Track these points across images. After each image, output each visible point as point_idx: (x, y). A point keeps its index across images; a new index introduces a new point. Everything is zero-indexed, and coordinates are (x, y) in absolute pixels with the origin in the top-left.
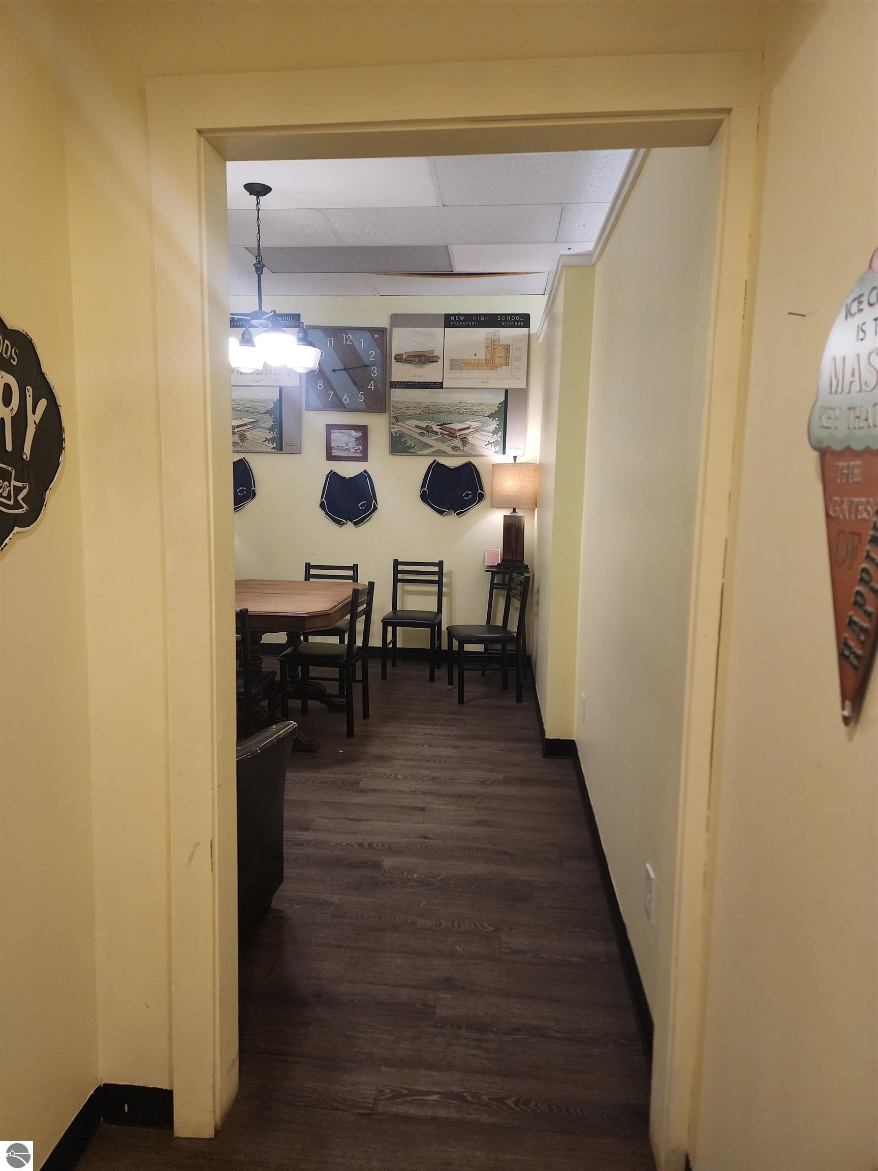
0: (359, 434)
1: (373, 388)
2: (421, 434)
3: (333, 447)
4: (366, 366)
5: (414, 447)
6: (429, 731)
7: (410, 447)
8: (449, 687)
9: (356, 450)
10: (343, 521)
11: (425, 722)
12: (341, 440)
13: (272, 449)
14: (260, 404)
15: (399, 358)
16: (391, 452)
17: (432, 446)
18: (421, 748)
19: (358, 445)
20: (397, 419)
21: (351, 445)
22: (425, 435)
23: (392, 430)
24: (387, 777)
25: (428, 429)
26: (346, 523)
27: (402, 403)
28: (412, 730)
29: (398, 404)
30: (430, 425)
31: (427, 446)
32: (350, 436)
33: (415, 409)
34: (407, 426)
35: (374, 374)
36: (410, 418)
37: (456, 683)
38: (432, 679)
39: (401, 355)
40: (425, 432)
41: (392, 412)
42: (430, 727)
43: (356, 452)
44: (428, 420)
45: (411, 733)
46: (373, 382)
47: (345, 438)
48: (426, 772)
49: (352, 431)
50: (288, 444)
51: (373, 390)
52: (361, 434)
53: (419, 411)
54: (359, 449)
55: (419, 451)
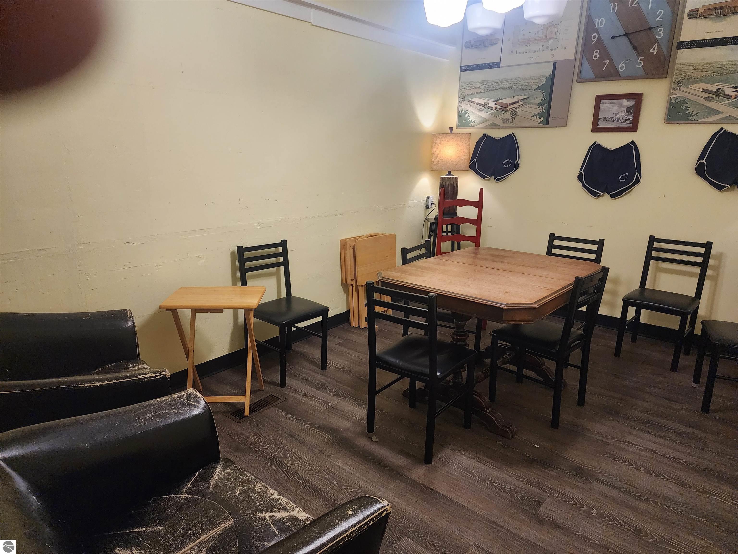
0: (632, 103)
1: (655, 51)
2: (709, 99)
3: (600, 119)
4: (651, 28)
5: (696, 114)
6: (652, 446)
7: (692, 115)
8: (694, 385)
9: (626, 120)
10: (599, 193)
11: (649, 430)
12: (611, 111)
13: (539, 123)
14: (533, 81)
15: (693, 15)
16: (667, 121)
17: (720, 112)
18: (635, 470)
19: (628, 115)
20: (680, 84)
21: (620, 115)
22: (713, 99)
23: (672, 97)
24: (577, 508)
25: (718, 93)
26: (603, 195)
27: (690, 64)
28: (630, 438)
29: (683, 66)
30: (721, 88)
31: (714, 112)
32: (621, 106)
33: (705, 70)
34: (692, 92)
35: (660, 35)
36: (698, 81)
37: (703, 380)
38: (674, 368)
39: (697, 10)
40: (714, 96)
41: (674, 77)
42: (654, 439)
43: (625, 123)
44: (721, 81)
45: (628, 442)
46: (656, 45)
47: (615, 108)
48: (631, 516)
49: (624, 100)
50: (554, 118)
51: (655, 53)
52: (634, 103)
53: (710, 73)
54: (629, 119)
55: (703, 118)
